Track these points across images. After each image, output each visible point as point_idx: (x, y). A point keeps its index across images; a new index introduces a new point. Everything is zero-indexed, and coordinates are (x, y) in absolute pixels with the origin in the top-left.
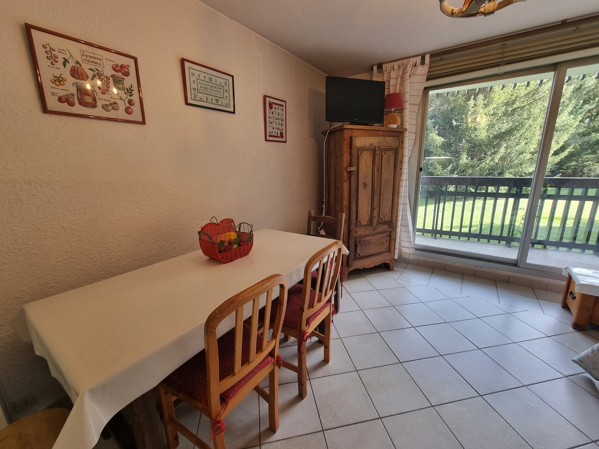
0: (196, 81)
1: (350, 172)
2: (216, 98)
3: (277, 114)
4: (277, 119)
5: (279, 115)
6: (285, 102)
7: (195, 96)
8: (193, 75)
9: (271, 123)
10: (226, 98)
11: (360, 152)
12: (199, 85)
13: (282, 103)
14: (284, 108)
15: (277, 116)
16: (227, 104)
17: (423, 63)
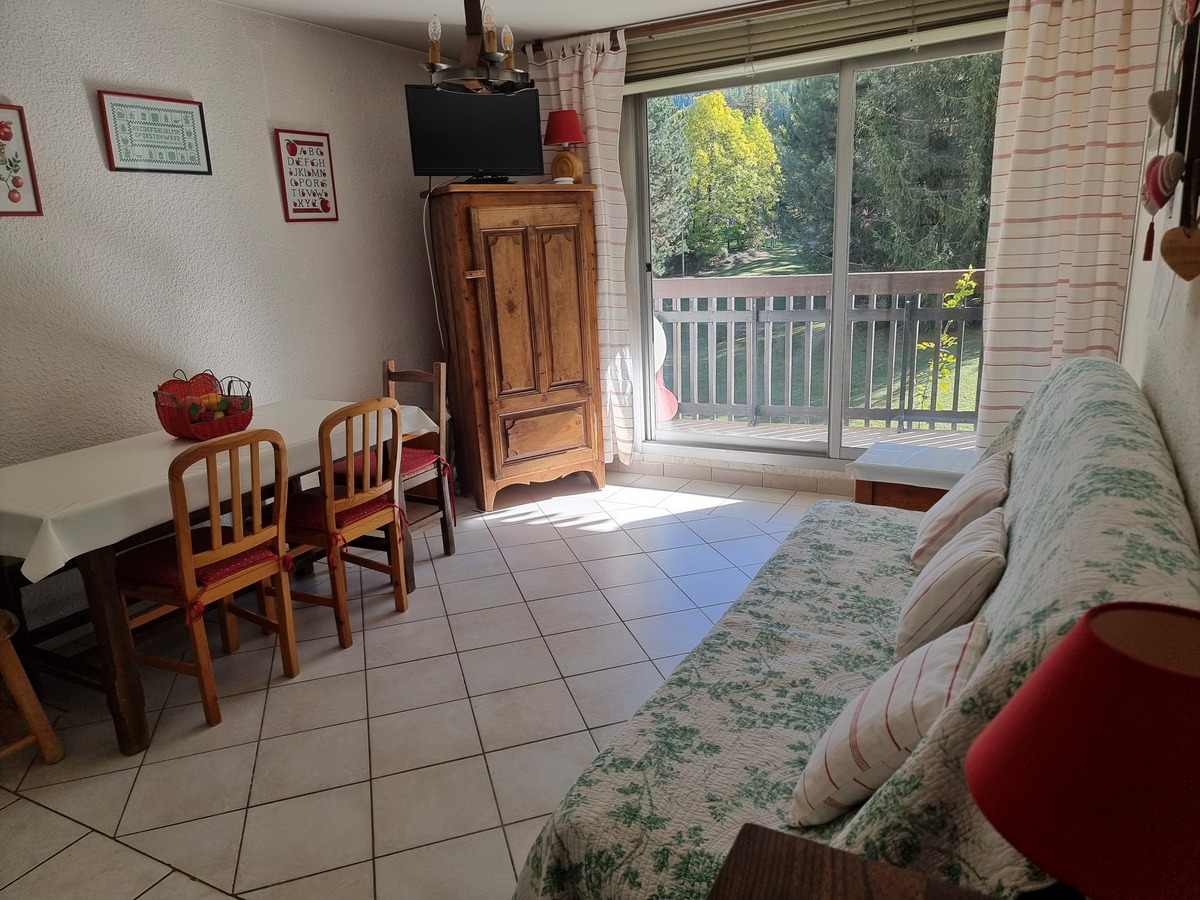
0: (126, 126)
1: (475, 281)
2: (170, 150)
3: (309, 164)
4: (309, 174)
5: (313, 164)
6: (327, 135)
7: (128, 153)
8: (121, 115)
9: (296, 184)
10: (190, 147)
11: (491, 239)
12: (133, 132)
13: (318, 139)
14: (324, 149)
15: (309, 168)
16: (192, 158)
17: (615, 48)
